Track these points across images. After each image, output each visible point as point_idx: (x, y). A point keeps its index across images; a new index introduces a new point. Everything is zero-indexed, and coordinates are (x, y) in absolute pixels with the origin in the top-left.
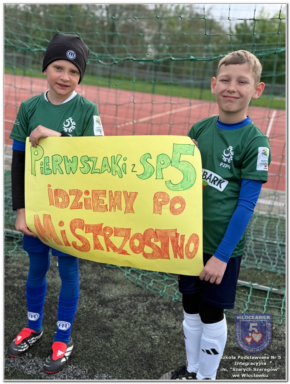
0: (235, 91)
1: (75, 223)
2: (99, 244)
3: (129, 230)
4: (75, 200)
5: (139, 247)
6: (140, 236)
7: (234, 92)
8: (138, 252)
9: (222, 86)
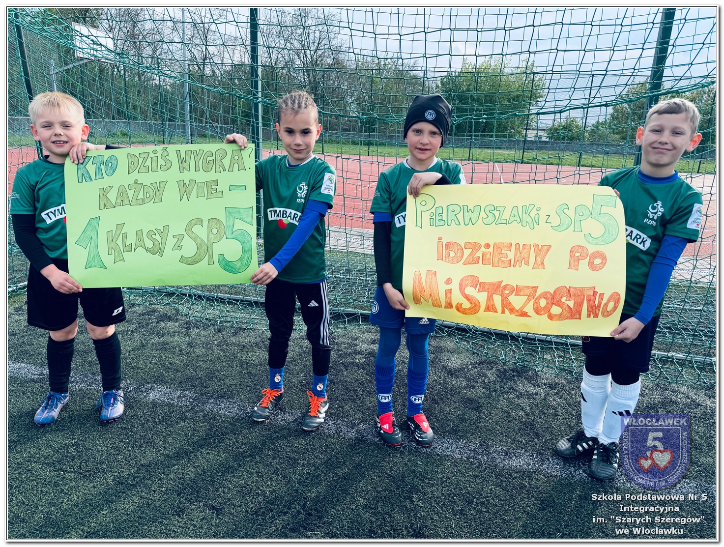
0: (668, 142)
1: (466, 280)
2: (493, 305)
3: (535, 288)
4: (471, 254)
5: (545, 307)
6: (548, 295)
7: (666, 143)
8: (542, 313)
9: (654, 137)
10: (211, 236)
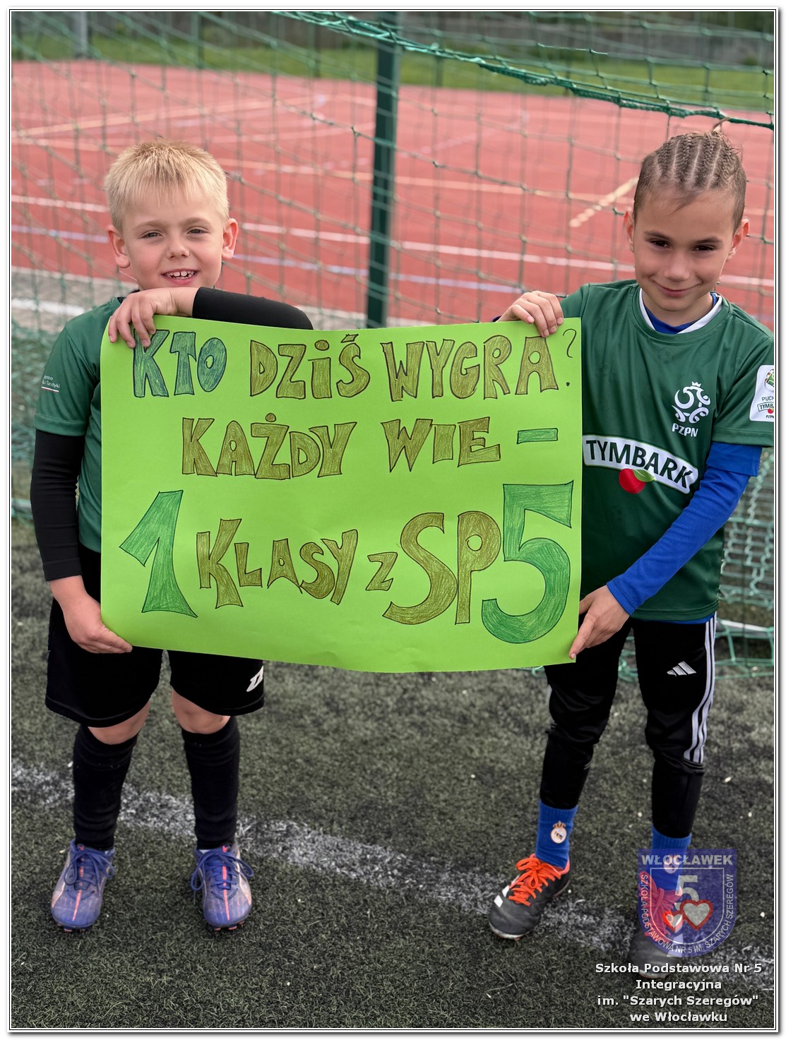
10: (467, 555)
